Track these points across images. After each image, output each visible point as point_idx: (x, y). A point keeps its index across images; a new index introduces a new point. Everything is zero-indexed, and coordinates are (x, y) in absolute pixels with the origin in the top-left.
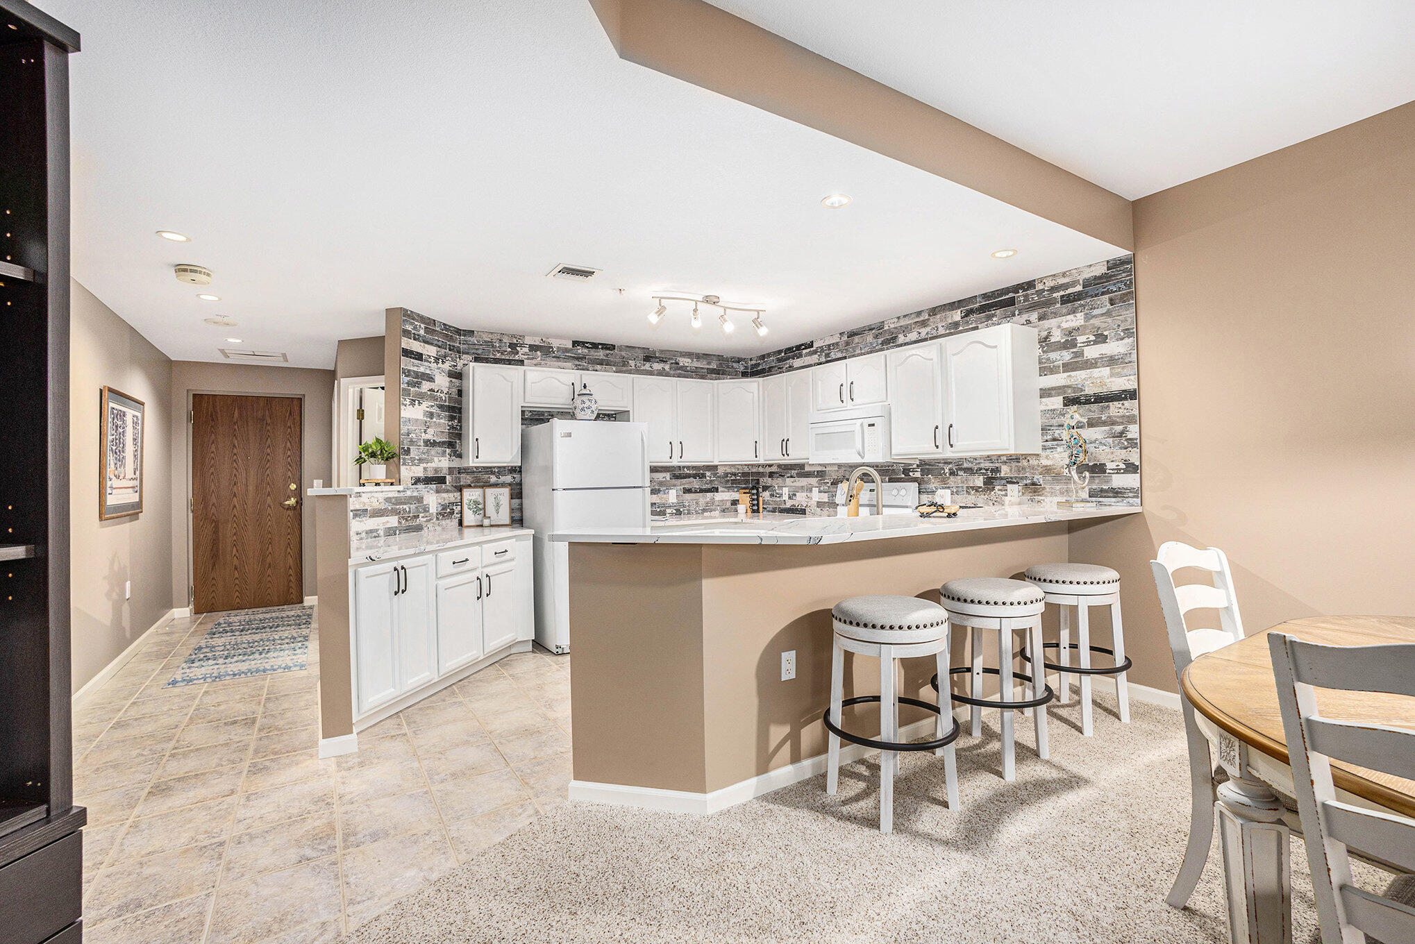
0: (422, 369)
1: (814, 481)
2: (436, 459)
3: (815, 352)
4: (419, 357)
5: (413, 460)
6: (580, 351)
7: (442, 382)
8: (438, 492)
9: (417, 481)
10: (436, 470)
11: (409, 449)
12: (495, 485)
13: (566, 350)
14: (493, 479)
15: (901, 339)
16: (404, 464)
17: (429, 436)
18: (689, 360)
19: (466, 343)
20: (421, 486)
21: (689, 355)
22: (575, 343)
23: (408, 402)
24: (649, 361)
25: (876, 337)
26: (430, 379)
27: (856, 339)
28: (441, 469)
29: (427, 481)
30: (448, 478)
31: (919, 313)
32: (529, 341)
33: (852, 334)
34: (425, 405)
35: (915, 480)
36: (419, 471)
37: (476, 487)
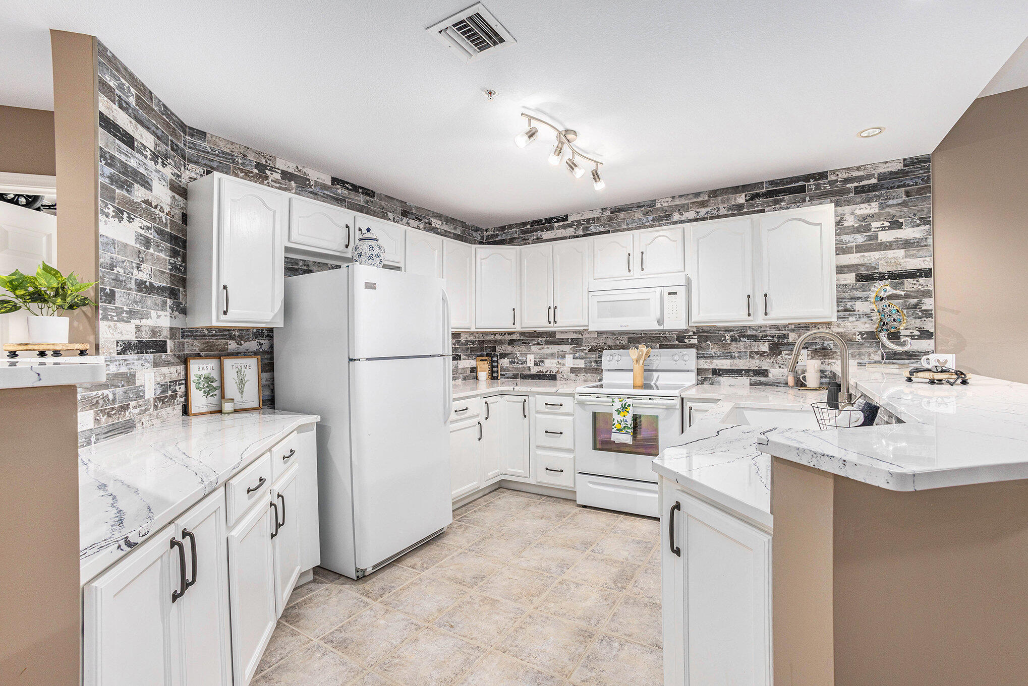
0: (133, 163)
1: (567, 348)
2: (153, 313)
3: (571, 225)
4: (129, 140)
5: (119, 311)
6: (339, 191)
7: (161, 194)
8: (156, 365)
9: (126, 348)
10: (154, 331)
11: (113, 293)
12: (236, 354)
13: (324, 187)
14: (232, 346)
15: (676, 217)
16: (105, 318)
17: (143, 276)
18: (440, 222)
19: (193, 146)
20: (131, 357)
21: (439, 216)
22: (335, 180)
23: (111, 210)
24: (406, 216)
25: (646, 214)
26: (146, 184)
27: (622, 215)
28: (161, 329)
29: (141, 347)
30: (170, 344)
31: (697, 195)
32: (281, 164)
33: (616, 210)
34: (138, 224)
35: (691, 346)
36: (128, 332)
37: (207, 357)
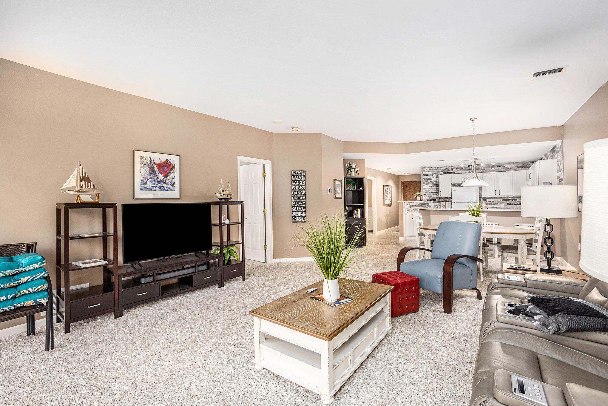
0: (428, 178)
2: (433, 196)
4: (428, 175)
5: (426, 196)
6: (470, 168)
7: (434, 179)
8: (433, 202)
9: (428, 200)
10: (433, 198)
11: (425, 194)
12: (448, 201)
13: (467, 168)
14: (448, 200)
16: (424, 197)
17: (430, 191)
18: (510, 165)
19: (441, 170)
20: (428, 201)
21: (510, 163)
22: (469, 166)
23: (425, 184)
24: (494, 167)
26: (431, 179)
28: (434, 198)
29: (430, 200)
30: (436, 200)
32: (456, 167)
34: (429, 185)
36: (428, 198)
37: (444, 202)
